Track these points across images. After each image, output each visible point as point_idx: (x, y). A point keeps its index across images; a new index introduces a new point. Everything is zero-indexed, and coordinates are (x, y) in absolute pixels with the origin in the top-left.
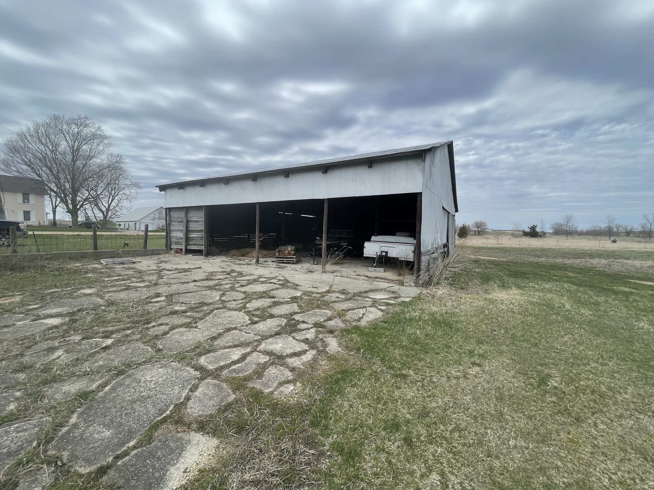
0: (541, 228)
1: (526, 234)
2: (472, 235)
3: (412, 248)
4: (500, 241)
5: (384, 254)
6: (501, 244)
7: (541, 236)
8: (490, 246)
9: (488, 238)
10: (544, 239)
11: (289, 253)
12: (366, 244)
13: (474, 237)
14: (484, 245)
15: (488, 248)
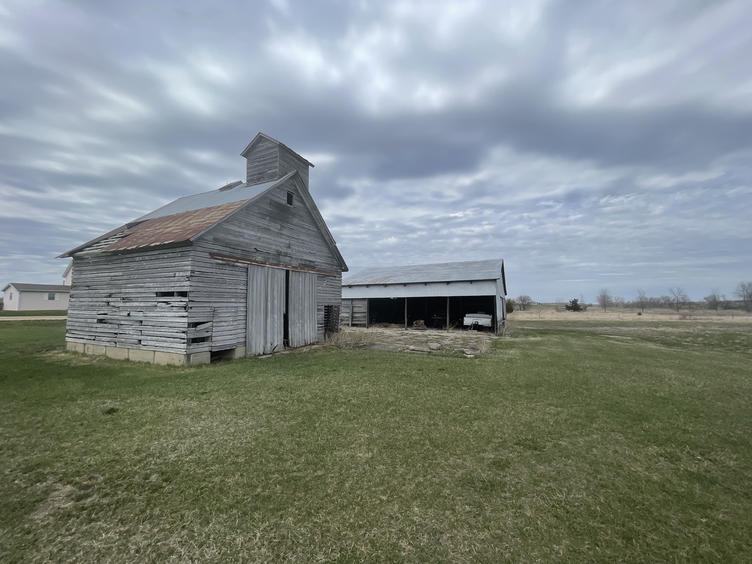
0: (581, 302)
1: (568, 308)
2: (517, 310)
3: (490, 320)
4: (542, 316)
5: (476, 323)
6: (543, 318)
7: (582, 310)
8: (533, 320)
9: (532, 313)
10: (586, 312)
11: (422, 324)
12: (465, 318)
13: (520, 311)
14: (529, 320)
15: (532, 322)
